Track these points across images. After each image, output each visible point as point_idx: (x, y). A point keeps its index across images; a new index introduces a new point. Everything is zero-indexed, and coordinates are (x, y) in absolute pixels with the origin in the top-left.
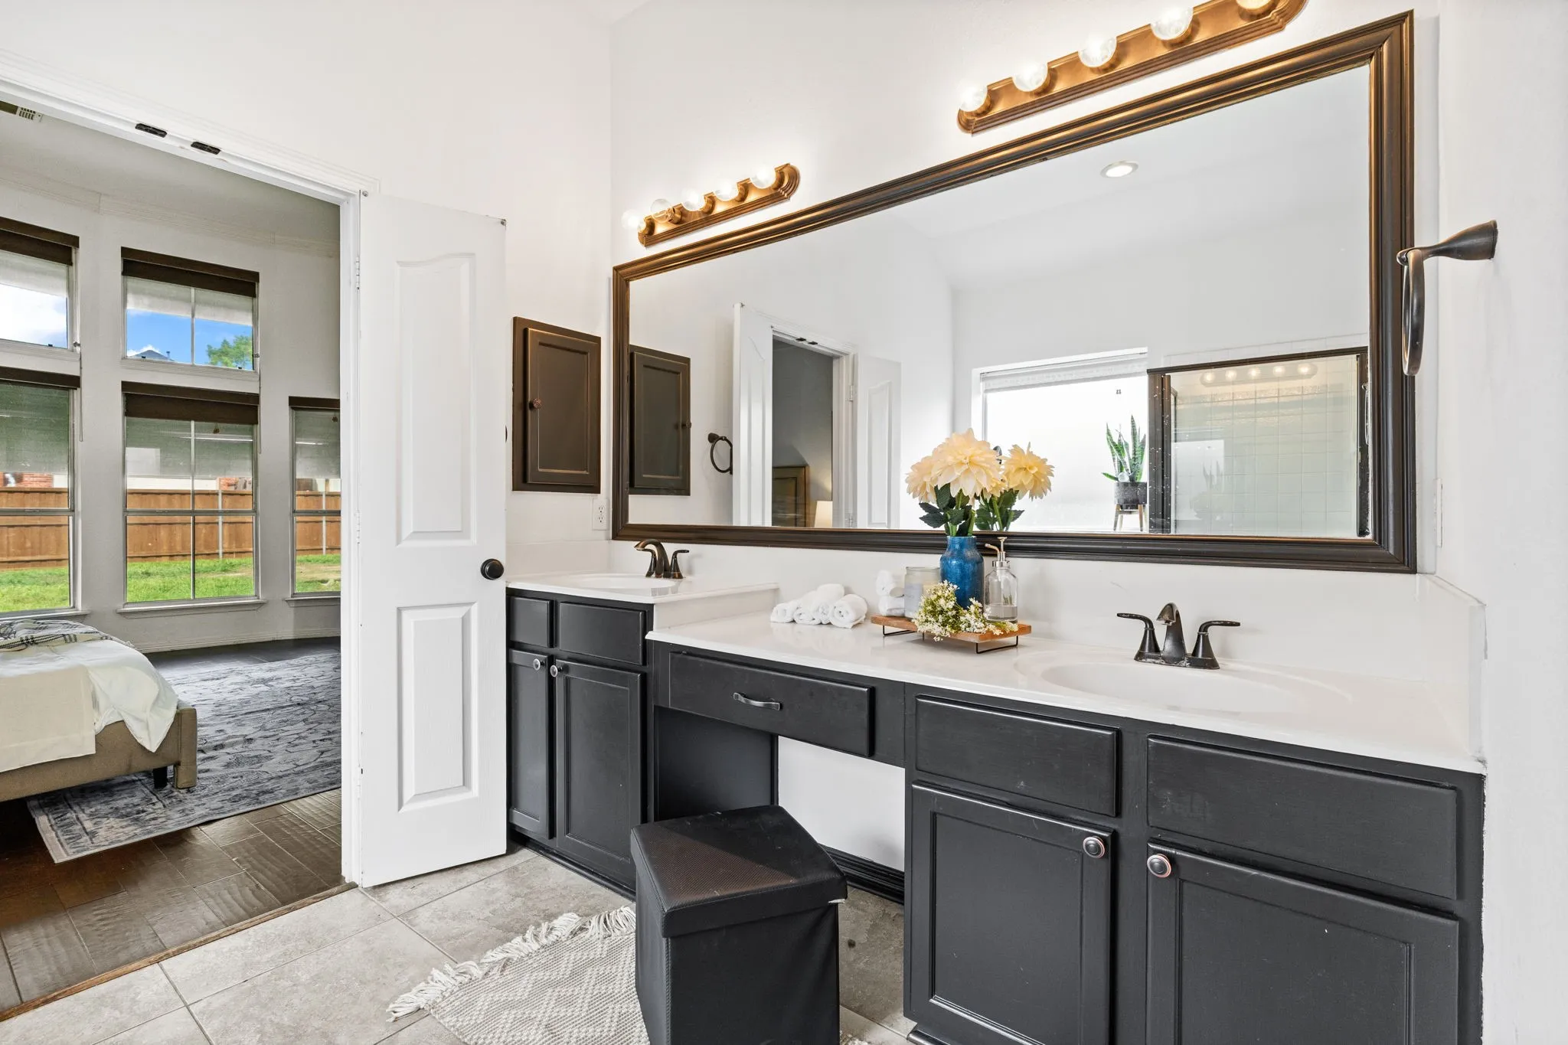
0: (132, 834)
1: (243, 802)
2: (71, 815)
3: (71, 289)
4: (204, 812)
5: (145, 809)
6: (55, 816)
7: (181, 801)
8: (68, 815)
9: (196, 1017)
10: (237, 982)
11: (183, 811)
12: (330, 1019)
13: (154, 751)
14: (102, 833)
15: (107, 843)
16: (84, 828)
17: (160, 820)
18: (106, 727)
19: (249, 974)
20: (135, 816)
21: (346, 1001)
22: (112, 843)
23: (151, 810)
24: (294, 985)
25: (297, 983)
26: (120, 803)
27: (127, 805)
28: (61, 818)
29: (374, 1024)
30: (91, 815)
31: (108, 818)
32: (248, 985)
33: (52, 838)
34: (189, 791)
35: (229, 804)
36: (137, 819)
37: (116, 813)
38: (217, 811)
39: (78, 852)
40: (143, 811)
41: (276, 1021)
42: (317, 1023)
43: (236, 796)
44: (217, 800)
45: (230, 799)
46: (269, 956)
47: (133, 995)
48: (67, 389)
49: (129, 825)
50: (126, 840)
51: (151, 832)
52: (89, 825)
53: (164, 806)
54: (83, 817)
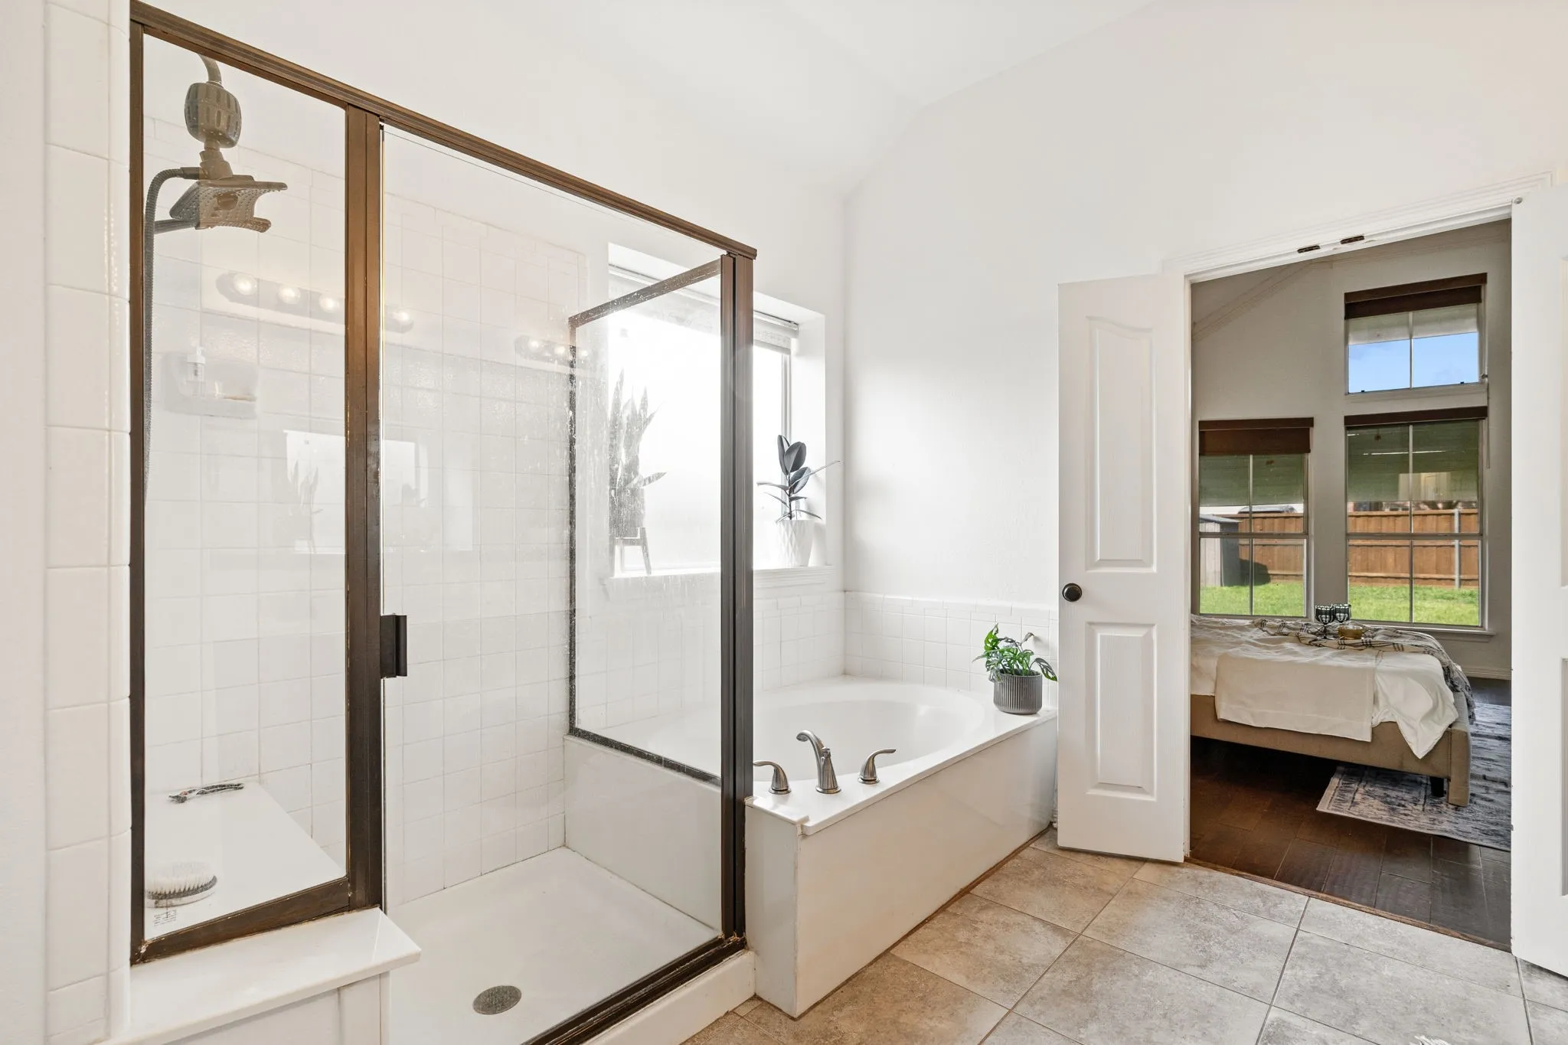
0: (1379, 816)
1: (1493, 838)
2: (1354, 786)
3: (1480, 325)
4: (1448, 828)
5: (1406, 805)
6: (1344, 782)
7: (1440, 812)
8: (1353, 785)
9: (1297, 939)
10: (1339, 940)
11: (1435, 820)
12: (1372, 1006)
13: (1420, 757)
14: (1361, 806)
15: (1357, 813)
16: (1354, 798)
17: (1409, 818)
18: (1381, 723)
19: (1353, 942)
20: (1395, 806)
21: (1398, 1008)
22: (1361, 815)
23: (1410, 808)
24: (1375, 971)
25: (1378, 971)
26: (1393, 794)
27: (1397, 797)
28: (1347, 785)
29: (1400, 1037)
30: (1367, 792)
31: (1375, 799)
32: (1346, 947)
33: (1330, 794)
34: (1456, 809)
35: (1478, 833)
36: (1393, 809)
37: (1385, 800)
38: (1460, 833)
39: (1335, 810)
40: (1404, 806)
41: (1337, 978)
42: (1360, 1001)
43: (1493, 830)
44: (1472, 825)
45: (1483, 830)
46: (1380, 943)
47: (1277, 902)
48: (1477, 420)
49: (1385, 810)
50: (1371, 818)
51: (1393, 822)
52: (1358, 797)
53: (1423, 810)
54: (1359, 791)
